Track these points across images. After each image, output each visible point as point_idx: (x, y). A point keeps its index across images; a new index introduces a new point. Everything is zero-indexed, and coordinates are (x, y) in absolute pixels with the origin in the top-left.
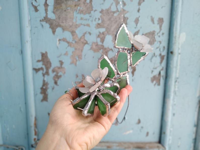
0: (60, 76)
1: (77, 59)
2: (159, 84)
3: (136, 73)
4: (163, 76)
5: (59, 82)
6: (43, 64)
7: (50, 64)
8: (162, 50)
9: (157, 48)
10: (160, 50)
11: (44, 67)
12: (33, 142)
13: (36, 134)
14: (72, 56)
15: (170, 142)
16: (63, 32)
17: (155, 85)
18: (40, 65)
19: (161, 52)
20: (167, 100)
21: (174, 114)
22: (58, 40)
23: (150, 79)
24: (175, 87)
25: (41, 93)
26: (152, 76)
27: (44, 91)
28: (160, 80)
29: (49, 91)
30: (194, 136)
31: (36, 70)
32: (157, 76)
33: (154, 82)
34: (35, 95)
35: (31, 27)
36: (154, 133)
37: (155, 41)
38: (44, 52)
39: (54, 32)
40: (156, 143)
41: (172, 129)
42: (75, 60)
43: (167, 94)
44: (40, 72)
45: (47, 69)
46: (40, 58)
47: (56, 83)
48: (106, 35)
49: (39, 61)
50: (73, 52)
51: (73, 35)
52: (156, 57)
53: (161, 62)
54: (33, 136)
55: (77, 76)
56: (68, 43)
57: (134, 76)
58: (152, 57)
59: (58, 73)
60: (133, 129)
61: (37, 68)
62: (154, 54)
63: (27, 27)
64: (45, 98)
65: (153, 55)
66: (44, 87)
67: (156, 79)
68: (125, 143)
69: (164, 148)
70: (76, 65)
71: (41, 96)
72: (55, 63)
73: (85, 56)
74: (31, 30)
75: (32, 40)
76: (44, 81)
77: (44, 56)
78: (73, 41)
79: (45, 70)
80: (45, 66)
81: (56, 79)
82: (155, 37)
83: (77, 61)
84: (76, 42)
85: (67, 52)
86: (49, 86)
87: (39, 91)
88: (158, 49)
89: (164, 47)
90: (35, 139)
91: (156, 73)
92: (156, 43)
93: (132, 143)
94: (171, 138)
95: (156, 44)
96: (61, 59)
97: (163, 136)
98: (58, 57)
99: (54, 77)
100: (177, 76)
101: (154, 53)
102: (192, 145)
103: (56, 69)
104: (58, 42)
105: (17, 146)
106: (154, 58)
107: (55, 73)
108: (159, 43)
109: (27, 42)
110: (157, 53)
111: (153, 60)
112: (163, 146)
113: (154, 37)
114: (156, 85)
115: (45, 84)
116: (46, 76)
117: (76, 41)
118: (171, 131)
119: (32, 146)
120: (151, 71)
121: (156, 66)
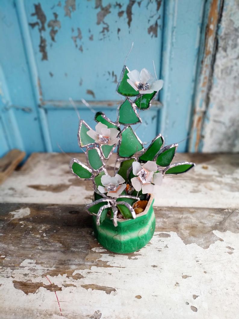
0: (57, 31)
1: (71, 9)
2: (156, 36)
3: (132, 23)
4: (160, 26)
5: (56, 38)
6: (38, 18)
7: (45, 17)
11: (39, 21)
12: (39, 102)
13: (41, 94)
14: (66, 6)
15: (168, 99)
17: (152, 37)
18: (35, 19)
20: (164, 53)
21: (171, 69)
23: (147, 30)
24: (172, 39)
25: (41, 51)
26: (148, 26)
27: (43, 48)
28: (157, 31)
29: (48, 49)
30: (192, 92)
31: (32, 25)
32: (154, 26)
33: (152, 33)
34: (35, 53)
38: (37, 3)
41: (170, 85)
42: (69, 11)
43: (164, 45)
44: (37, 28)
45: (43, 23)
46: (33, 11)
47: (53, 39)
49: (33, 15)
50: (66, 2)
52: (152, 3)
53: (158, 9)
54: (39, 97)
55: (73, 30)
57: (130, 28)
58: (148, 3)
59: (53, 28)
61: (32, 22)
64: (45, 57)
66: (43, 45)
67: (153, 30)
69: (161, 105)
70: (70, 17)
71: (40, 55)
72: (50, 17)
73: (79, 5)
76: (41, 37)
77: (38, 8)
79: (41, 25)
80: (41, 19)
83: (71, 12)
85: (60, 2)
86: (47, 43)
87: (38, 49)
90: (41, 99)
91: (152, 22)
94: (169, 94)
96: (55, 12)
98: (52, 9)
99: (50, 32)
100: (175, 25)
102: (190, 102)
103: (52, 23)
107: (51, 28)
111: (149, 7)
112: (161, 103)
114: (154, 37)
115: (43, 41)
116: (43, 32)
119: (39, 106)
120: (147, 21)
121: (152, 14)
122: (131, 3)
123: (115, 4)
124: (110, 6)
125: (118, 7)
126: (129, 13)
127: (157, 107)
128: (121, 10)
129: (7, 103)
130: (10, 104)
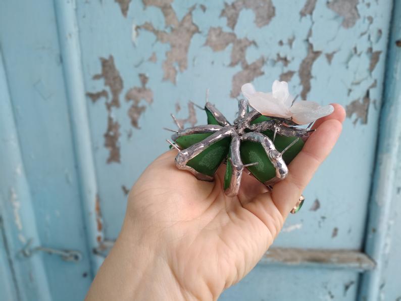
0: (143, 108)
1: (177, 68)
2: (365, 122)
3: (311, 95)
4: (375, 102)
5: (140, 122)
6: (106, 84)
7: (121, 82)
8: (373, 39)
9: (362, 34)
10: (369, 37)
11: (108, 89)
12: (96, 244)
13: (100, 227)
14: (166, 62)
15: (387, 250)
16: (144, 9)
17: (355, 122)
18: (100, 86)
19: (371, 43)
20: (384, 157)
21: (399, 190)
22: (134, 27)
25: (107, 145)
26: (349, 101)
27: (111, 140)
28: (367, 111)
29: (122, 141)
31: (93, 97)
32: (361, 101)
33: (354, 116)
34: (95, 149)
35: (77, 4)
36: (350, 231)
37: (359, 16)
38: (106, 57)
39: (124, 11)
40: (354, 251)
41: (392, 222)
42: (172, 72)
43: (384, 144)
44: (102, 101)
45: (116, 93)
46: (99, 71)
47: (134, 123)
48: (241, 9)
49: (96, 77)
50: (167, 54)
51: (166, 15)
52: (359, 55)
53: (371, 69)
54: (96, 233)
55: (178, 108)
56: (156, 32)
58: (351, 56)
59: (137, 102)
60: (302, 221)
61: (94, 92)
62: (355, 49)
63: (68, 2)
64: (115, 156)
65: (353, 51)
66: (112, 133)
67: (358, 109)
68: (285, 250)
69: (372, 264)
70: (174, 82)
71: (106, 152)
72: (130, 82)
73: (194, 60)
74: (76, 10)
75: (79, 32)
76: (110, 119)
77: (107, 65)
78: (166, 27)
79: (111, 96)
80: (111, 86)
81: (135, 116)
82: (359, 7)
83: (176, 72)
84: (173, 30)
85: (154, 54)
86: (121, 130)
87: (102, 141)
88: (366, 37)
89: (380, 32)
90: (99, 239)
91: (358, 94)
92: (359, 22)
93: (299, 251)
94: (389, 241)
95: (361, 25)
96: (142, 72)
97: (370, 236)
98: (137, 66)
99: (130, 111)
101: (353, 46)
103: (134, 93)
104: (134, 33)
105: (67, 251)
106: (355, 59)
107: (131, 103)
108: (367, 22)
109: (70, 35)
110: (363, 46)
111: (350, 63)
112: (370, 258)
113: (356, 8)
114: (358, 123)
115: (112, 126)
116: (113, 109)
117: (173, 26)
118: (389, 228)
119: (95, 252)
120: (346, 92)
121: (358, 78)
122: (312, 55)
123: (275, 58)
124: (263, 61)
125: (280, 63)
126: (306, 75)
127: (360, 267)
128: (286, 70)
129: (29, 242)
130: (36, 243)
